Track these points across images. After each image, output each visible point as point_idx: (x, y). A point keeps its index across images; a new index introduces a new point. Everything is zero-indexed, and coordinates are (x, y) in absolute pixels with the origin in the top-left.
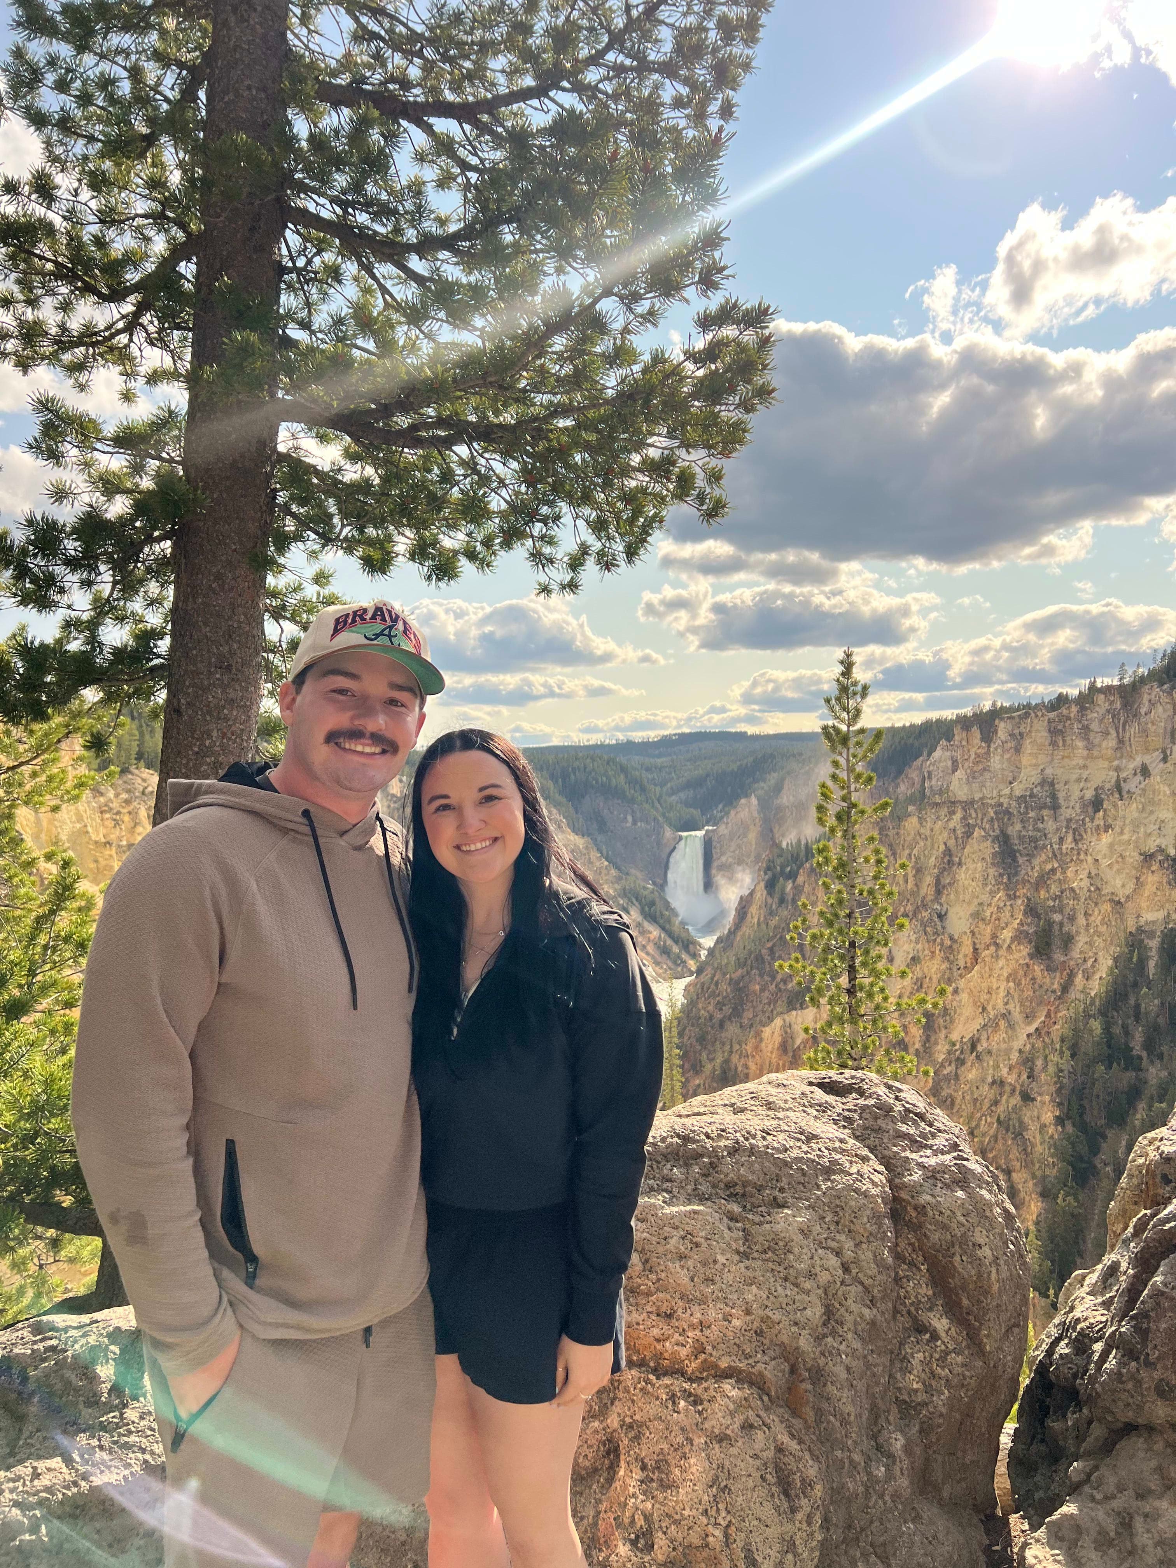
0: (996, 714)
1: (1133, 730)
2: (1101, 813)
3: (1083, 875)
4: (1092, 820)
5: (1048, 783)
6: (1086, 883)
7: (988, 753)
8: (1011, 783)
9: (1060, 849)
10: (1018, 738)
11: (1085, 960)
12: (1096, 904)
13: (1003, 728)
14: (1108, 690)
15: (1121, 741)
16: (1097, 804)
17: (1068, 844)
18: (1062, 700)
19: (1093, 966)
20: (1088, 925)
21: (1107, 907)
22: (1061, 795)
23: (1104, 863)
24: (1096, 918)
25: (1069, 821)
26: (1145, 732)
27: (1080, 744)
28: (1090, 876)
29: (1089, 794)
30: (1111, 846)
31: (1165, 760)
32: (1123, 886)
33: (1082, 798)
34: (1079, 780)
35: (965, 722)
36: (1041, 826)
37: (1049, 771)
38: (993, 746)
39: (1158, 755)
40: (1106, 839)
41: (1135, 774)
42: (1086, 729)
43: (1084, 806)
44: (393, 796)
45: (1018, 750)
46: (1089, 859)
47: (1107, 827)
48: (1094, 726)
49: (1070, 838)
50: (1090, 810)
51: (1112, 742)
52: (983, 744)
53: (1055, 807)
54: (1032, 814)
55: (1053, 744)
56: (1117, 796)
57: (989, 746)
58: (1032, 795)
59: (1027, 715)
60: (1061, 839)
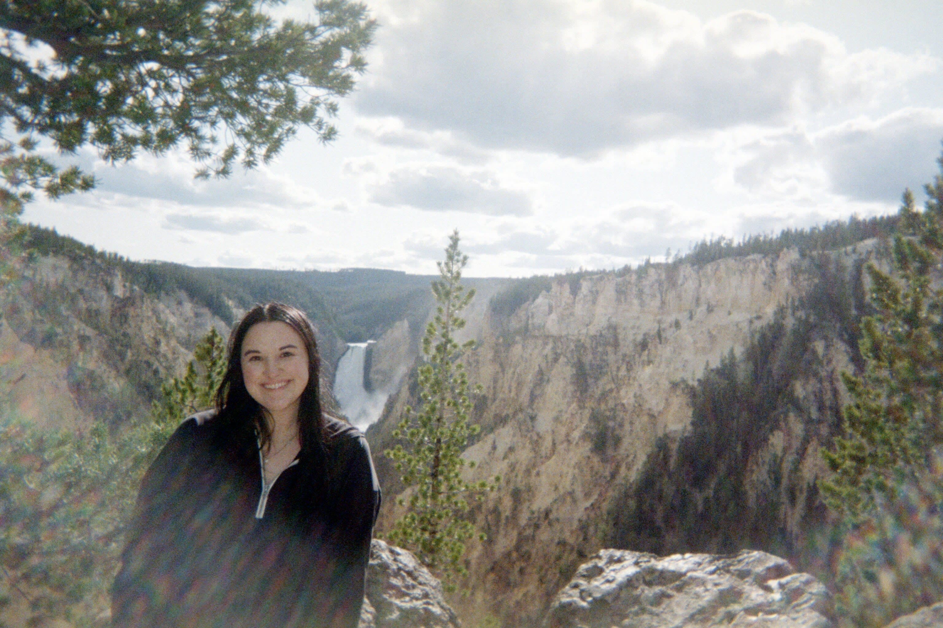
0: (582, 275)
1: (671, 296)
2: (646, 352)
3: (631, 395)
4: (640, 356)
5: (613, 328)
6: (632, 400)
7: (574, 303)
8: (587, 325)
9: (617, 375)
10: (595, 294)
11: (628, 456)
12: (638, 416)
13: (585, 287)
14: (657, 266)
15: (663, 303)
16: (644, 345)
17: (623, 372)
18: (627, 270)
19: (633, 461)
20: (632, 431)
21: (645, 419)
22: (620, 337)
23: (646, 387)
24: (638, 426)
25: (625, 355)
26: (679, 297)
27: (636, 302)
28: (635, 396)
29: (640, 338)
30: (651, 377)
31: (691, 318)
32: (657, 404)
33: (634, 340)
34: (633, 328)
35: (560, 280)
36: (605, 357)
37: (614, 319)
38: (577, 298)
39: (686, 314)
40: (648, 370)
41: (671, 327)
42: (641, 292)
43: (636, 346)
44: (117, 297)
45: (594, 302)
46: (636, 384)
47: (650, 362)
48: (647, 290)
49: (624, 368)
50: (639, 348)
51: (657, 303)
52: (571, 296)
53: (616, 345)
54: (600, 349)
55: (618, 300)
56: (658, 341)
57: (575, 298)
58: (601, 335)
59: (601, 279)
60: (618, 369)
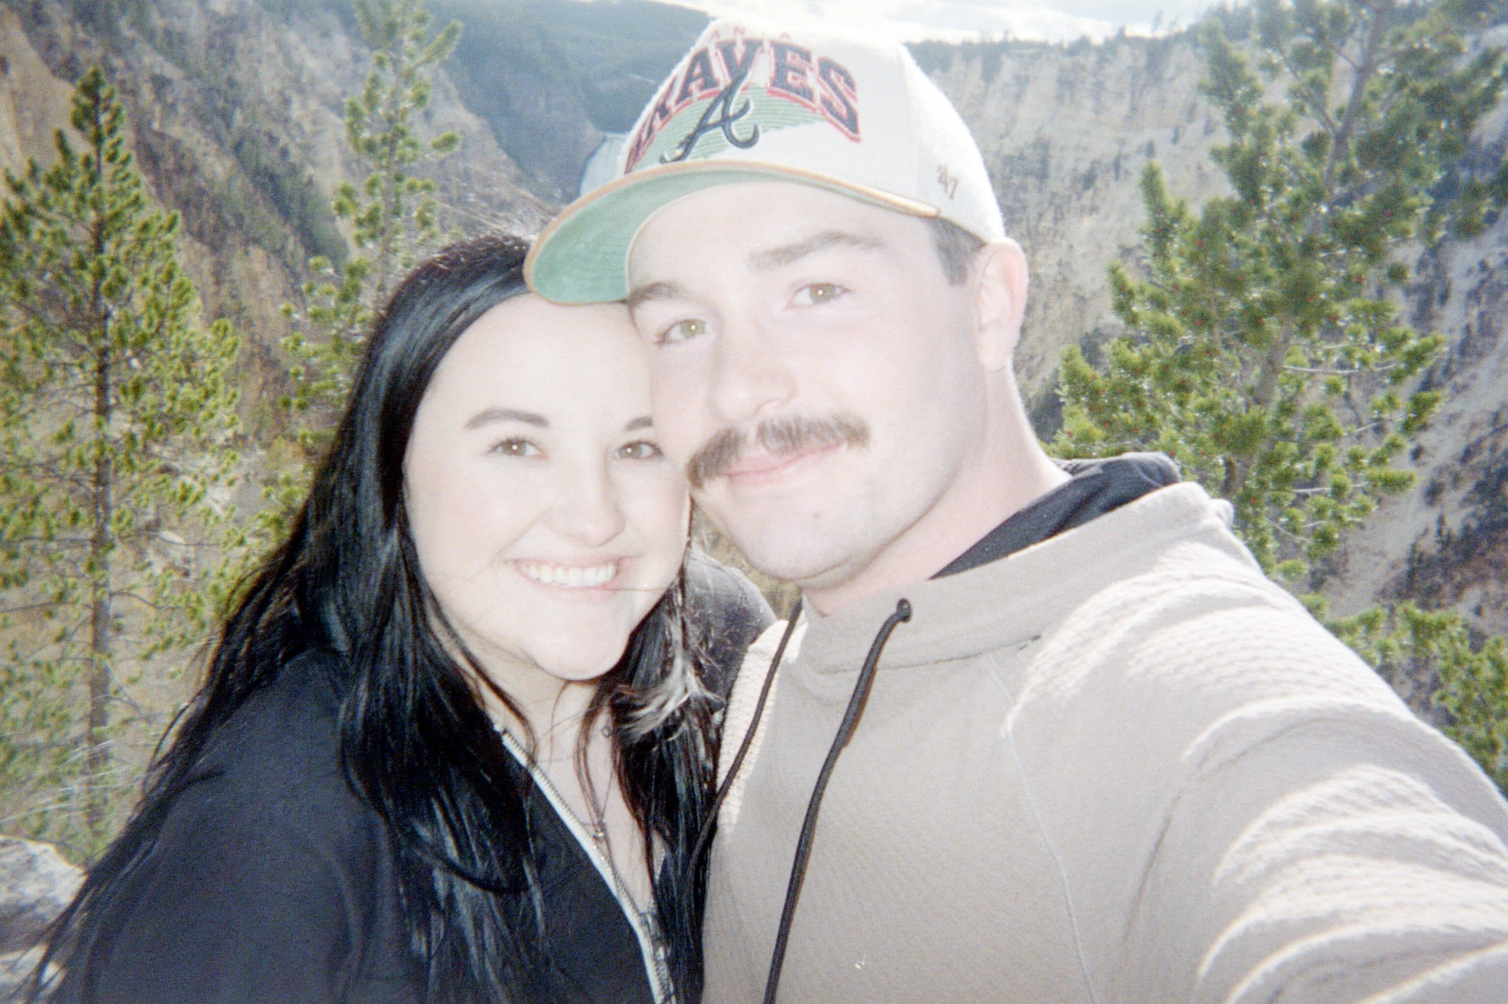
0: (1005, 48)
1: (1150, 98)
2: (1090, 193)
3: (1053, 260)
4: (1079, 198)
5: (1043, 145)
6: (1054, 270)
7: (984, 96)
8: (1002, 137)
9: (1036, 227)
10: (1022, 82)
11: (1032, 358)
12: (1059, 296)
13: (1008, 67)
14: (1137, 42)
15: (1134, 109)
16: (1089, 180)
17: (1047, 223)
18: (1082, 45)
19: (1039, 365)
20: (1044, 319)
21: (1069, 301)
22: (1053, 163)
23: (1079, 250)
24: (1055, 312)
25: (1055, 195)
26: (1162, 101)
27: (1089, 103)
28: (1060, 264)
29: (1084, 167)
30: (1091, 232)
31: (1175, 140)
32: (1093, 280)
33: (1075, 170)
34: (1077, 147)
35: (968, 51)
36: (1022, 196)
37: (1047, 131)
38: (992, 87)
39: (1169, 133)
40: (1088, 222)
41: (1139, 151)
42: (1099, 87)
43: (1075, 180)
44: (215, 14)
45: (1018, 98)
46: (1064, 244)
47: (1094, 209)
48: (1110, 85)
49: (1049, 216)
50: (1080, 186)
51: (1123, 108)
52: (982, 83)
53: (1043, 176)
54: (1016, 180)
55: (1060, 98)
56: (1113, 174)
57: (987, 87)
58: (1022, 157)
59: (1037, 56)
60: (1041, 215)
